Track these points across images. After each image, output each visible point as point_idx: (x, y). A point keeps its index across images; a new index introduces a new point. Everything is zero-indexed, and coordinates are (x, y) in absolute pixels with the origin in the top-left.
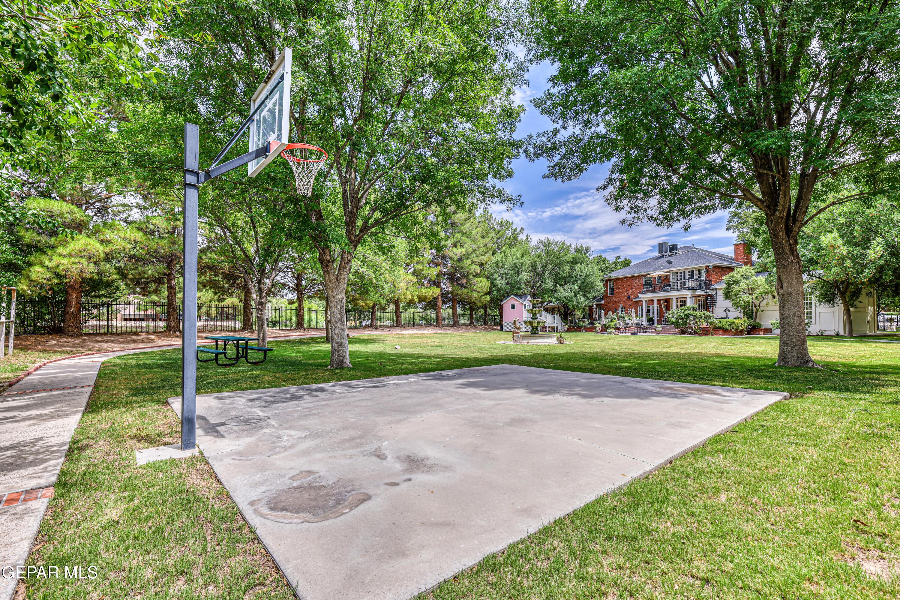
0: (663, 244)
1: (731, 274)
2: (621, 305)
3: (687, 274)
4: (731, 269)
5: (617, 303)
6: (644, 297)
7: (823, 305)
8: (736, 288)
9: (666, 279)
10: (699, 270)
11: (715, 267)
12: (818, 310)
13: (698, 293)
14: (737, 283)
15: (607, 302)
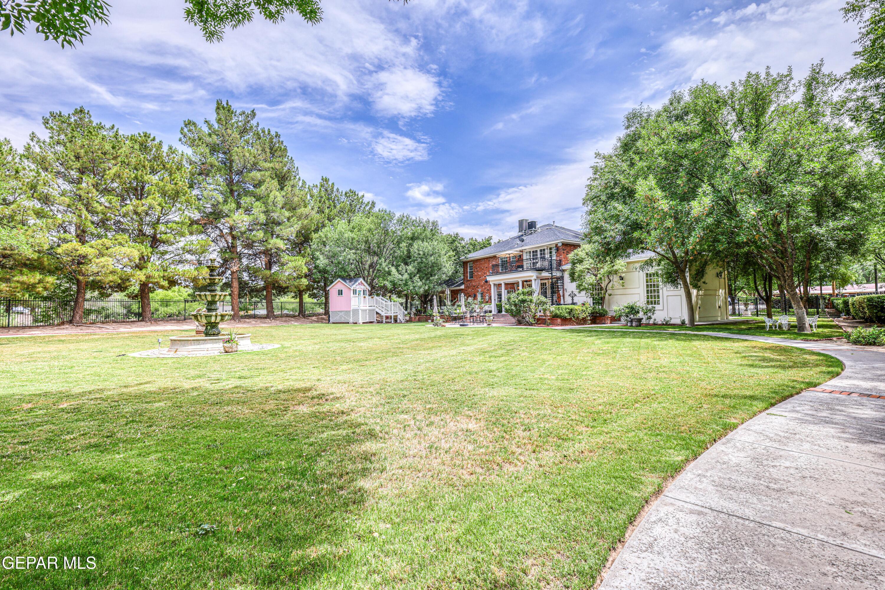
0: (522, 220)
1: (576, 251)
2: (480, 290)
3: (539, 253)
4: (576, 246)
5: (476, 287)
6: (493, 279)
7: (669, 286)
8: (579, 267)
9: (520, 258)
10: (551, 249)
11: (564, 244)
12: (666, 293)
13: (545, 274)
14: (581, 261)
15: (467, 287)
